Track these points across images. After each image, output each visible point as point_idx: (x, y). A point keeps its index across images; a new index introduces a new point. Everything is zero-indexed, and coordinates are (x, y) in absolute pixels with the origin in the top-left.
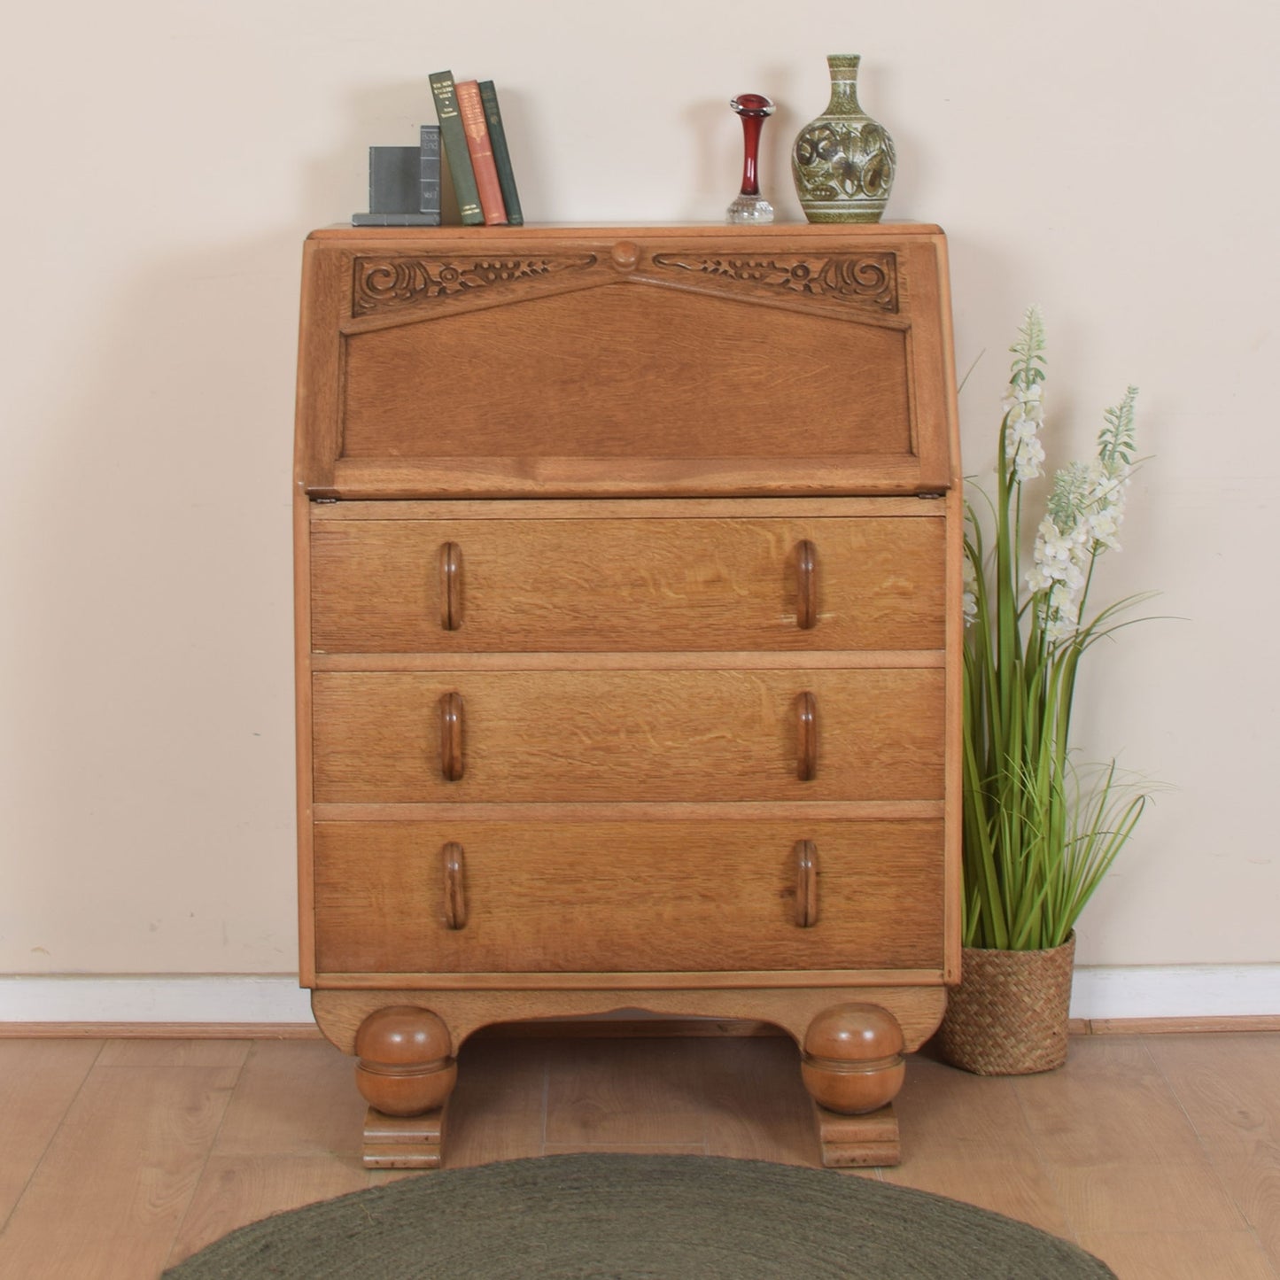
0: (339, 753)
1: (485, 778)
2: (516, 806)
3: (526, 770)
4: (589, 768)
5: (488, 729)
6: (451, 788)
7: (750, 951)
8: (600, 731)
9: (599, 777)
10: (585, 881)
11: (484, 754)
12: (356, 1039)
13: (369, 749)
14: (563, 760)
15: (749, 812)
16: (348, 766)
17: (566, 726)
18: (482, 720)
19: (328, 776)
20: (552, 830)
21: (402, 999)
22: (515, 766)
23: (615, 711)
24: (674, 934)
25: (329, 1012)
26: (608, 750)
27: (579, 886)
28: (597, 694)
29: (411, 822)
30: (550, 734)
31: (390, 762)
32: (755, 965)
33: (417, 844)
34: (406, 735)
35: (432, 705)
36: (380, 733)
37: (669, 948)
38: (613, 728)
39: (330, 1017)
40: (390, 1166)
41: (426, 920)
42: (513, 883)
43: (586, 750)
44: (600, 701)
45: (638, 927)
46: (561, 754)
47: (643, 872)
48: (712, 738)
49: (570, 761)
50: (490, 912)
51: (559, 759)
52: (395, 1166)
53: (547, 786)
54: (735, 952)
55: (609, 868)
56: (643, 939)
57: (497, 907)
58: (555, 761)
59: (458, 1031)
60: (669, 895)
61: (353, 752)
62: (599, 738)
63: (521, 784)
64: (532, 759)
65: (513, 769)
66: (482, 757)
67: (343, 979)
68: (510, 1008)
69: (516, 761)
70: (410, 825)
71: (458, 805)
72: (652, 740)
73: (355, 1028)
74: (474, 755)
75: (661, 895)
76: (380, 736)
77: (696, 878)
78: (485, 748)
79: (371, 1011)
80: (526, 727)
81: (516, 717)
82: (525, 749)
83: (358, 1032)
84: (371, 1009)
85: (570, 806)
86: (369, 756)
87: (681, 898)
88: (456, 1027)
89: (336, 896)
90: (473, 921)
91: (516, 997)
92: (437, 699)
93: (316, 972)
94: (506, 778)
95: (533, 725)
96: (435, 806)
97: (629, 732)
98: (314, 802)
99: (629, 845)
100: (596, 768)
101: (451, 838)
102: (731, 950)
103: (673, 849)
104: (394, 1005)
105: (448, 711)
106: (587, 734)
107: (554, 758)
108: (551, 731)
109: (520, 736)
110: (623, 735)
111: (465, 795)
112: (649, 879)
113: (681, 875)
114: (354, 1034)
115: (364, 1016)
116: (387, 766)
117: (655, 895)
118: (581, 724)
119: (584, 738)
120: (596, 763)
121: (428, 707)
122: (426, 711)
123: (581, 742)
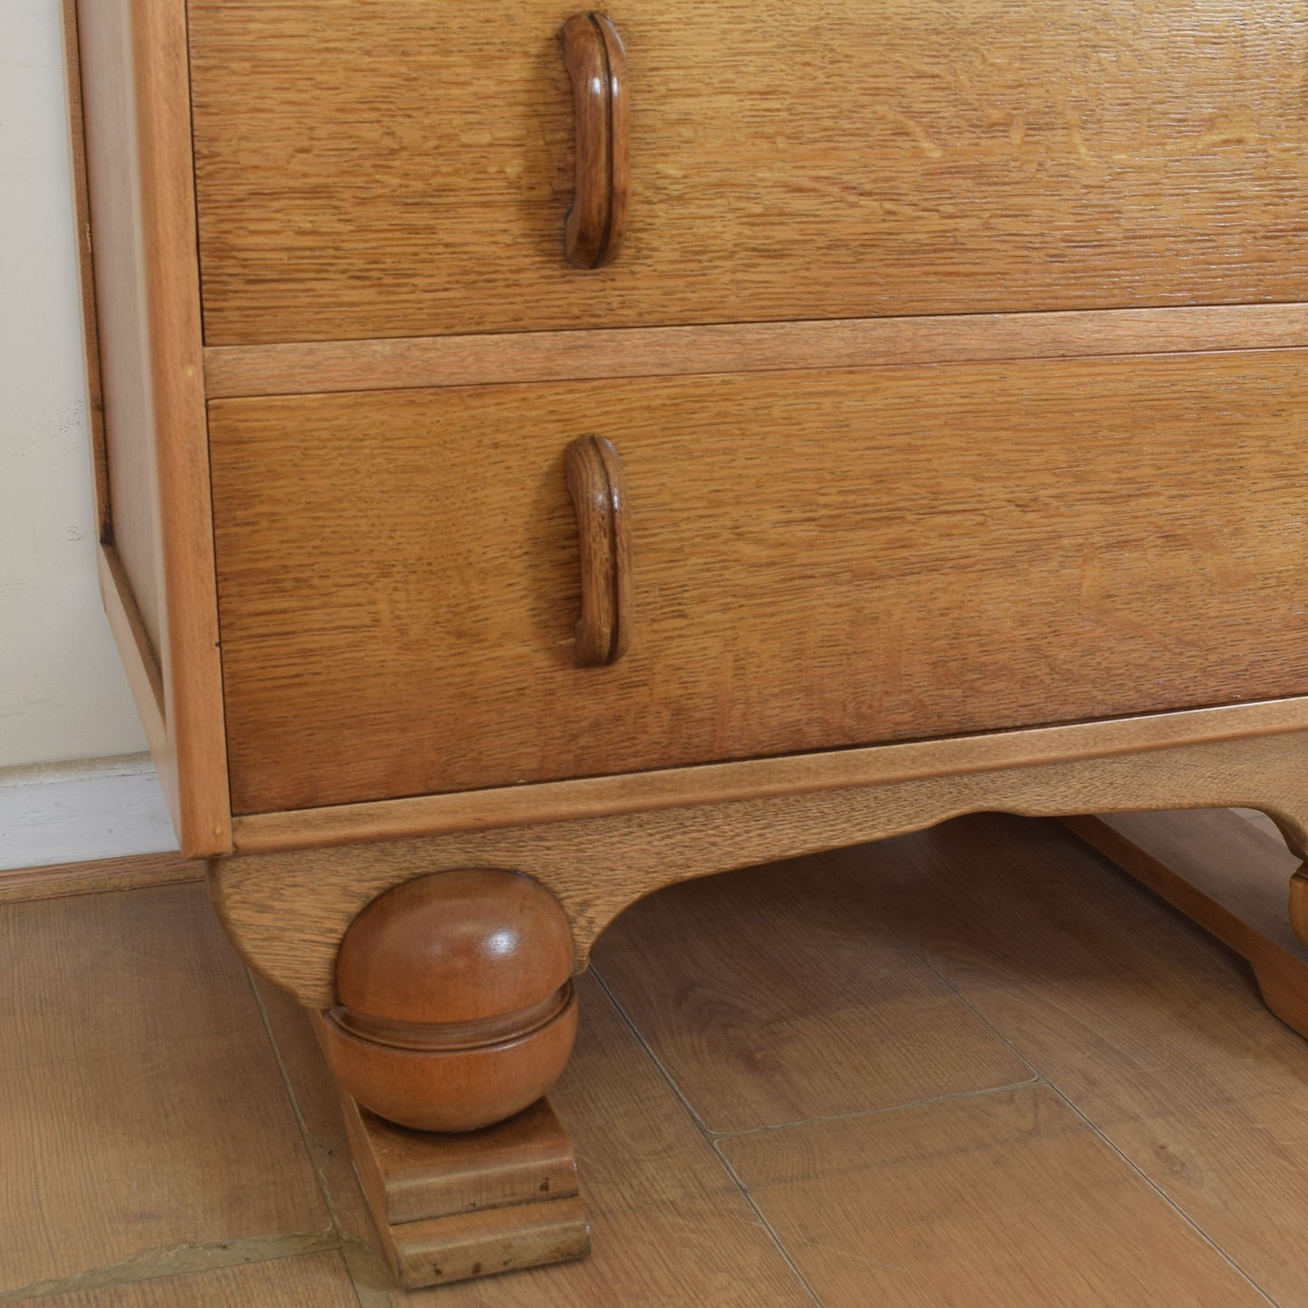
0: (274, 195)
1: (676, 256)
2: (752, 332)
3: (781, 233)
4: (934, 222)
5: (685, 120)
6: (583, 289)
7: (1253, 657)
8: (963, 123)
9: (957, 247)
10: (910, 517)
11: (675, 190)
12: (337, 964)
13: (359, 181)
14: (872, 204)
15: (1278, 329)
16: (301, 233)
17: (880, 109)
18: (672, 94)
19: (244, 264)
20: (837, 394)
21: (452, 856)
22: (753, 221)
23: (999, 69)
24: (1100, 631)
25: (263, 909)
26: (980, 174)
27: (893, 532)
28: (962, 24)
29: (482, 388)
30: (845, 133)
31: (420, 218)
32: (1261, 689)
33: (496, 446)
34: (466, 138)
35: (535, 49)
36: (391, 134)
37: (1086, 665)
38: (996, 115)
39: (267, 919)
40: (469, 1274)
41: (523, 650)
42: (740, 536)
43: (931, 174)
44: (968, 39)
45: (1023, 622)
46: (868, 187)
47: (1044, 486)
48: (1214, 145)
49: (889, 206)
50: (683, 616)
51: (863, 201)
52: (482, 1273)
53: (829, 274)
54: (1223, 662)
55: (967, 482)
56: (1036, 649)
57: (702, 600)
58: (853, 205)
59: (590, 913)
60: (1096, 539)
61: (314, 192)
62: (959, 143)
63: (766, 271)
64: (799, 204)
65: (747, 232)
66: (669, 199)
67: (307, 823)
68: (714, 844)
69: (758, 209)
70: (479, 395)
71: (604, 334)
72: (1083, 150)
73: (334, 939)
74: (649, 193)
75: (1080, 541)
76: (388, 142)
77: (1158, 494)
78: (673, 172)
79: (375, 893)
80: (784, 115)
81: (759, 83)
82: (777, 176)
83: (341, 947)
84: (370, 888)
85: (881, 329)
86: (362, 202)
87: (1123, 544)
88: (585, 905)
89: (280, 604)
90: (637, 638)
91: (727, 816)
92: (549, 33)
93: (233, 815)
94: (730, 256)
95: (801, 109)
96: (546, 340)
97: (1033, 127)
98: (204, 344)
99: (1015, 419)
100: (950, 223)
101: (587, 426)
102: (1213, 658)
103: (1111, 428)
104: (432, 869)
105: (599, 62)
106: (932, 132)
107: (852, 198)
108: (845, 124)
109: (770, 138)
110: (1016, 136)
111: (623, 304)
112: (1055, 503)
113: (1125, 489)
114: (330, 953)
115: (354, 907)
116: (414, 230)
117: (1065, 542)
118: (918, 107)
119: (926, 145)
120: (951, 209)
121: (526, 54)
122: (517, 70)
123: (917, 153)
